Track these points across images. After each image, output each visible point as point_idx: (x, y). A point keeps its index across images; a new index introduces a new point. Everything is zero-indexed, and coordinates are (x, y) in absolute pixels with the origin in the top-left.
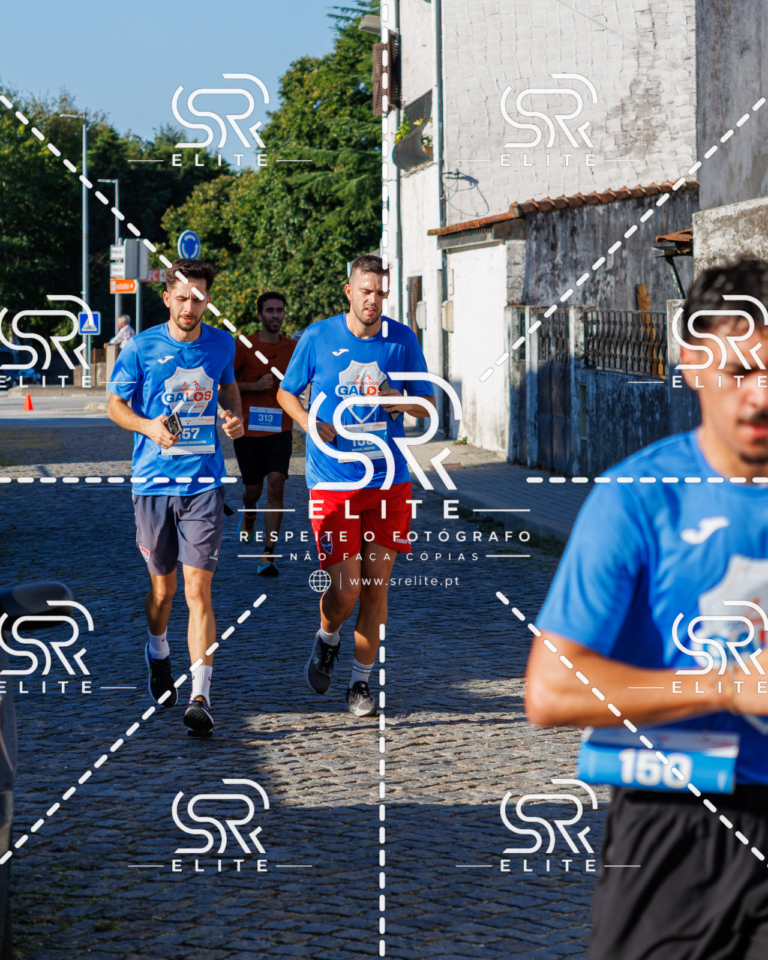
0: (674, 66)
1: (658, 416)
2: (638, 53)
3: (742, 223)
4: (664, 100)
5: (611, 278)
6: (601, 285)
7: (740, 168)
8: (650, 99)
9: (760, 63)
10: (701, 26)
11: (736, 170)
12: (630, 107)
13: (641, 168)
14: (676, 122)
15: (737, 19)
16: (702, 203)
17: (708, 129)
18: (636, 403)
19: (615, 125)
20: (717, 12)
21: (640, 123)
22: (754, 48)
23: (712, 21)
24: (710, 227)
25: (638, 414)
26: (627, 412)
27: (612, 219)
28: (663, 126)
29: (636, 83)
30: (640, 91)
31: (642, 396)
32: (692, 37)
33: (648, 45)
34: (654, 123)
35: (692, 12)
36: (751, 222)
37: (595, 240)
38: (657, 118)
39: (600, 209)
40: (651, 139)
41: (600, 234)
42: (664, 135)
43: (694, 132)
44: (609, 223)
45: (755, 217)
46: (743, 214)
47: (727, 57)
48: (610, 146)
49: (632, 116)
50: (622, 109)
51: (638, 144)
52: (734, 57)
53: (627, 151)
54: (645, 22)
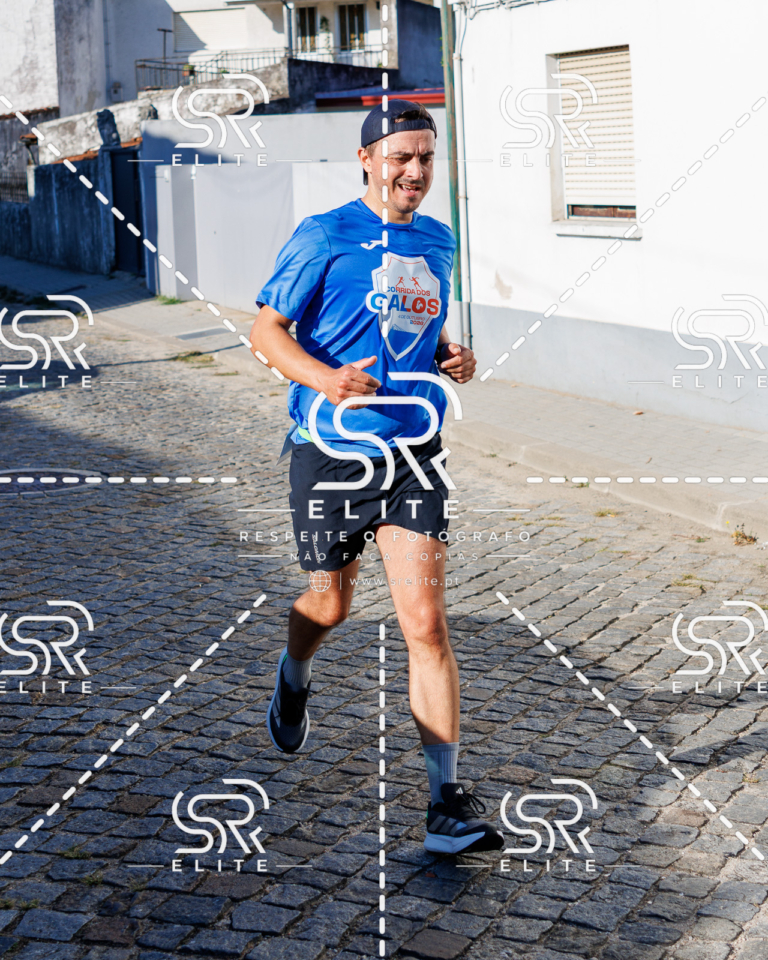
0: (45, 48)
1: (26, 221)
2: (26, 42)
3: (61, 129)
4: (40, 65)
5: (15, 156)
6: (10, 160)
7: (82, 98)
8: (33, 65)
9: (90, 46)
10: (58, 28)
11: (79, 100)
12: (23, 70)
13: (30, 100)
14: (47, 77)
15: (77, 24)
16: (62, 115)
17: (64, 80)
18: (17, 215)
19: (16, 79)
20: (66, 21)
21: (29, 78)
22: (87, 39)
23: (64, 25)
24: (46, 131)
25: (18, 221)
26: (13, 220)
27: (14, 127)
28: (40, 79)
29: (25, 57)
30: (28, 61)
31: (19, 212)
32: (53, 34)
33: (31, 38)
34: (36, 78)
35: (53, 21)
36: (65, 128)
37: (6, 137)
38: (37, 74)
39: (8, 122)
40: (34, 85)
41: (8, 134)
42: (41, 83)
43: (56, 82)
44: (12, 129)
45: (67, 126)
46: (61, 125)
47: (72, 43)
48: (14, 89)
49: (24, 74)
50: (19, 71)
51: (28, 88)
52: (76, 43)
53: (22, 91)
54: (29, 27)
